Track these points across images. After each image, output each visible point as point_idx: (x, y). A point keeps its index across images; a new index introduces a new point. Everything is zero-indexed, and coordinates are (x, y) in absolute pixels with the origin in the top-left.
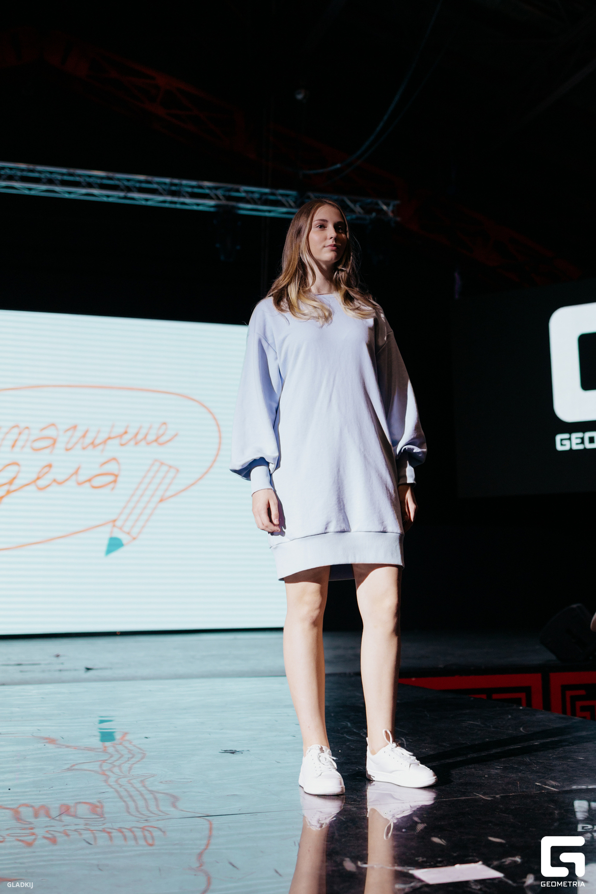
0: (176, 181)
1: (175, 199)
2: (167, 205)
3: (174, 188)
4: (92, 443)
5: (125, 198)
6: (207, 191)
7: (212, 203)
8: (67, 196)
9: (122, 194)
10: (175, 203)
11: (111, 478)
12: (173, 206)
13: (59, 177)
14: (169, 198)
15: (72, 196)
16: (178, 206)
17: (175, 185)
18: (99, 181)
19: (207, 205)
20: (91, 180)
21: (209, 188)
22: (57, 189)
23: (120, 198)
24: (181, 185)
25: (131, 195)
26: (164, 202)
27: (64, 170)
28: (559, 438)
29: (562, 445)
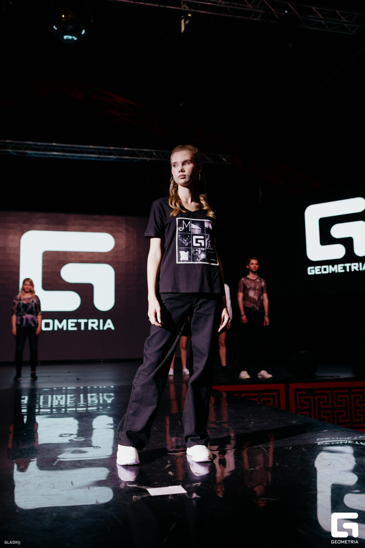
5: (98, 158)
9: (97, 156)
13: (67, 149)
20: (83, 150)
23: (95, 158)
25: (101, 156)
28: (309, 268)
29: (311, 272)
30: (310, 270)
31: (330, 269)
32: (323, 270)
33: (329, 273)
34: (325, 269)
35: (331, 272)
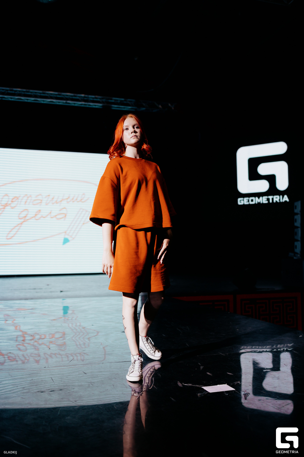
0: (86, 96)
1: (86, 103)
2: (83, 106)
3: (85, 99)
4: (56, 201)
6: (99, 100)
7: (101, 105)
8: (42, 102)
9: (65, 102)
10: (86, 105)
11: (64, 215)
12: (85, 106)
13: (39, 94)
14: (83, 103)
15: (45, 102)
16: (87, 106)
17: (86, 97)
18: (55, 96)
19: (98, 105)
20: (52, 95)
21: (100, 99)
22: (39, 99)
23: (63, 103)
24: (88, 97)
25: (68, 102)
26: (82, 104)
27: (41, 92)
28: (239, 199)
29: (240, 202)
30: (240, 200)
31: (256, 200)
32: (250, 201)
33: (255, 204)
34: (252, 201)
35: (257, 203)
